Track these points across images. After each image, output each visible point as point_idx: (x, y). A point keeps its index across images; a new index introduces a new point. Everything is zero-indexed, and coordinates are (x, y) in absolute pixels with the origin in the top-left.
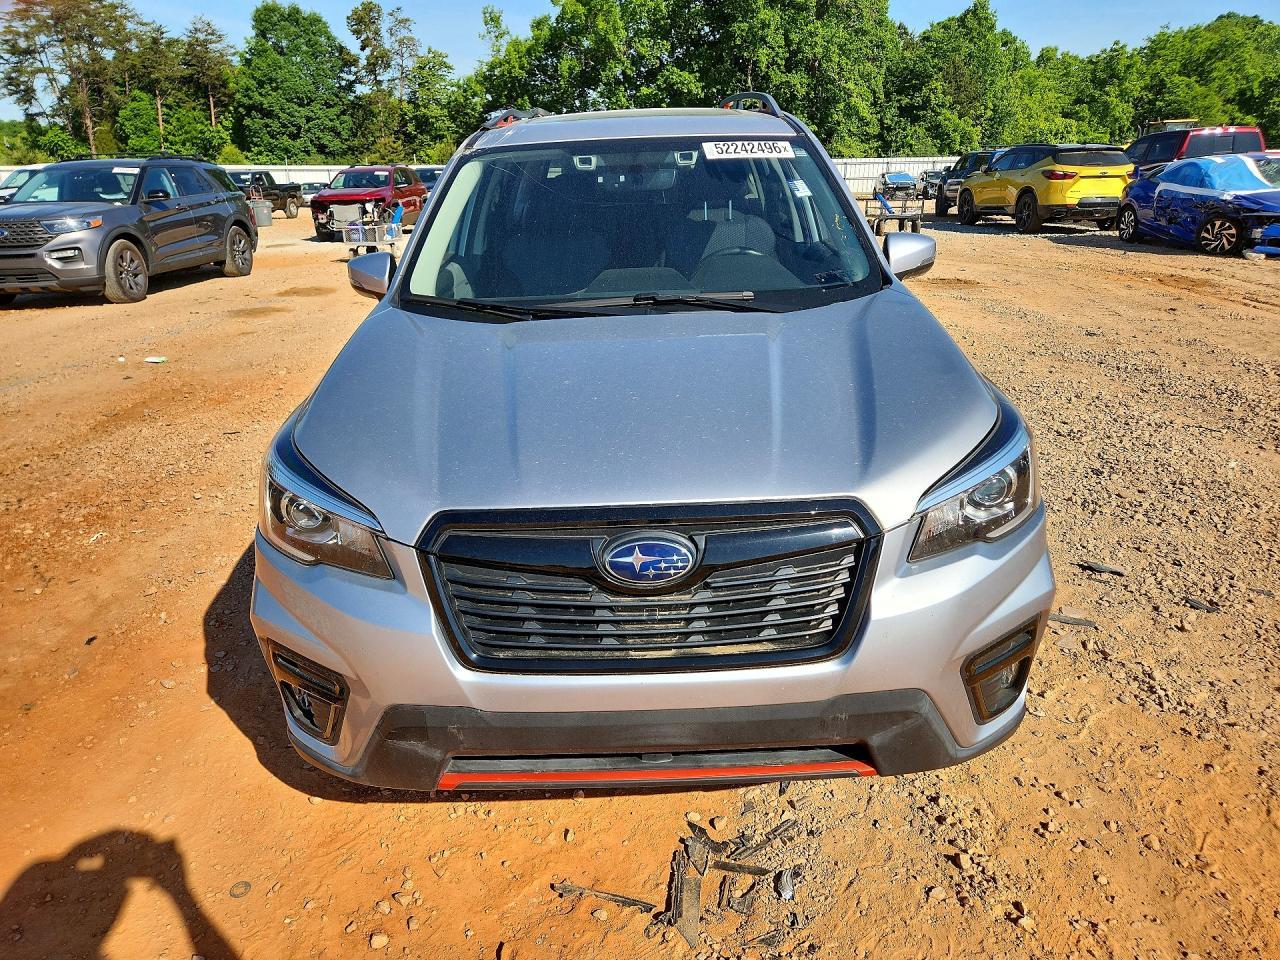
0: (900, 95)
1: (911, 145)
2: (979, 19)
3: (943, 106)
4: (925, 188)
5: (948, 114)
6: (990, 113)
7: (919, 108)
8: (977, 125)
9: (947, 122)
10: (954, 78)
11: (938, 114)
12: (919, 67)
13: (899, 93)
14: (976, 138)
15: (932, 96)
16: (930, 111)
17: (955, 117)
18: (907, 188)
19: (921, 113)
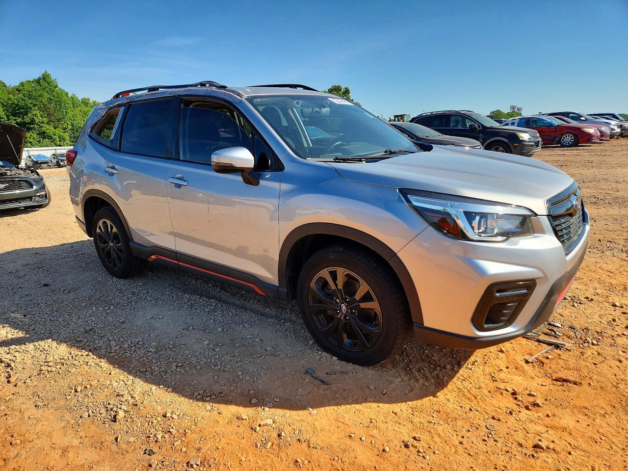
0: (15, 117)
1: (31, 142)
2: (48, 83)
3: (43, 122)
4: (57, 162)
5: (48, 127)
6: (70, 127)
7: (29, 124)
8: (66, 132)
9: (48, 131)
10: (44, 109)
11: (42, 127)
12: (22, 103)
13: (14, 115)
14: (67, 138)
15: (35, 118)
16: (36, 125)
17: (52, 128)
18: (47, 163)
19: (32, 126)
